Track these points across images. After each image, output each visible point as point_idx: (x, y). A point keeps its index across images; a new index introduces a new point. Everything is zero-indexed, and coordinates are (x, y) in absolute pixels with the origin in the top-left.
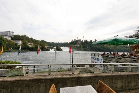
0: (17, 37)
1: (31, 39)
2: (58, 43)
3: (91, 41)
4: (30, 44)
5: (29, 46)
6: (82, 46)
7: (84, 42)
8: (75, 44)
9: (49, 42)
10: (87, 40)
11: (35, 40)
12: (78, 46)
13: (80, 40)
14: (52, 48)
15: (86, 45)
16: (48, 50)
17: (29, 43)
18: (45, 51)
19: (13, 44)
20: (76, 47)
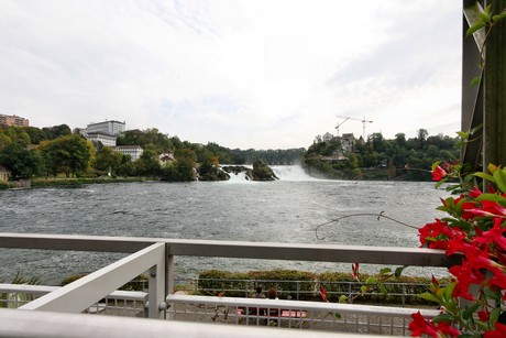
0: (131, 138)
1: (175, 141)
2: (269, 151)
3: (401, 137)
4: (163, 159)
5: (162, 163)
6: (356, 161)
7: (368, 143)
8: (327, 154)
9: (238, 150)
10: (379, 136)
11: (185, 143)
12: (340, 158)
13: (348, 137)
14: (237, 171)
15: (375, 154)
16: (223, 177)
17: (162, 155)
18: (212, 179)
19: (115, 158)
20: (334, 162)
